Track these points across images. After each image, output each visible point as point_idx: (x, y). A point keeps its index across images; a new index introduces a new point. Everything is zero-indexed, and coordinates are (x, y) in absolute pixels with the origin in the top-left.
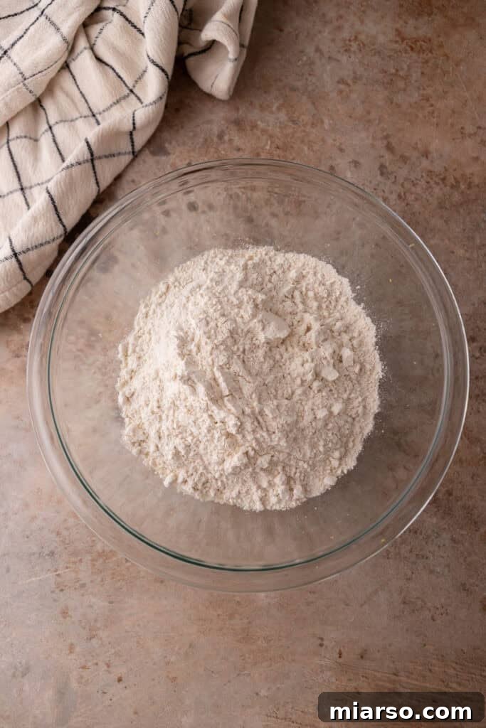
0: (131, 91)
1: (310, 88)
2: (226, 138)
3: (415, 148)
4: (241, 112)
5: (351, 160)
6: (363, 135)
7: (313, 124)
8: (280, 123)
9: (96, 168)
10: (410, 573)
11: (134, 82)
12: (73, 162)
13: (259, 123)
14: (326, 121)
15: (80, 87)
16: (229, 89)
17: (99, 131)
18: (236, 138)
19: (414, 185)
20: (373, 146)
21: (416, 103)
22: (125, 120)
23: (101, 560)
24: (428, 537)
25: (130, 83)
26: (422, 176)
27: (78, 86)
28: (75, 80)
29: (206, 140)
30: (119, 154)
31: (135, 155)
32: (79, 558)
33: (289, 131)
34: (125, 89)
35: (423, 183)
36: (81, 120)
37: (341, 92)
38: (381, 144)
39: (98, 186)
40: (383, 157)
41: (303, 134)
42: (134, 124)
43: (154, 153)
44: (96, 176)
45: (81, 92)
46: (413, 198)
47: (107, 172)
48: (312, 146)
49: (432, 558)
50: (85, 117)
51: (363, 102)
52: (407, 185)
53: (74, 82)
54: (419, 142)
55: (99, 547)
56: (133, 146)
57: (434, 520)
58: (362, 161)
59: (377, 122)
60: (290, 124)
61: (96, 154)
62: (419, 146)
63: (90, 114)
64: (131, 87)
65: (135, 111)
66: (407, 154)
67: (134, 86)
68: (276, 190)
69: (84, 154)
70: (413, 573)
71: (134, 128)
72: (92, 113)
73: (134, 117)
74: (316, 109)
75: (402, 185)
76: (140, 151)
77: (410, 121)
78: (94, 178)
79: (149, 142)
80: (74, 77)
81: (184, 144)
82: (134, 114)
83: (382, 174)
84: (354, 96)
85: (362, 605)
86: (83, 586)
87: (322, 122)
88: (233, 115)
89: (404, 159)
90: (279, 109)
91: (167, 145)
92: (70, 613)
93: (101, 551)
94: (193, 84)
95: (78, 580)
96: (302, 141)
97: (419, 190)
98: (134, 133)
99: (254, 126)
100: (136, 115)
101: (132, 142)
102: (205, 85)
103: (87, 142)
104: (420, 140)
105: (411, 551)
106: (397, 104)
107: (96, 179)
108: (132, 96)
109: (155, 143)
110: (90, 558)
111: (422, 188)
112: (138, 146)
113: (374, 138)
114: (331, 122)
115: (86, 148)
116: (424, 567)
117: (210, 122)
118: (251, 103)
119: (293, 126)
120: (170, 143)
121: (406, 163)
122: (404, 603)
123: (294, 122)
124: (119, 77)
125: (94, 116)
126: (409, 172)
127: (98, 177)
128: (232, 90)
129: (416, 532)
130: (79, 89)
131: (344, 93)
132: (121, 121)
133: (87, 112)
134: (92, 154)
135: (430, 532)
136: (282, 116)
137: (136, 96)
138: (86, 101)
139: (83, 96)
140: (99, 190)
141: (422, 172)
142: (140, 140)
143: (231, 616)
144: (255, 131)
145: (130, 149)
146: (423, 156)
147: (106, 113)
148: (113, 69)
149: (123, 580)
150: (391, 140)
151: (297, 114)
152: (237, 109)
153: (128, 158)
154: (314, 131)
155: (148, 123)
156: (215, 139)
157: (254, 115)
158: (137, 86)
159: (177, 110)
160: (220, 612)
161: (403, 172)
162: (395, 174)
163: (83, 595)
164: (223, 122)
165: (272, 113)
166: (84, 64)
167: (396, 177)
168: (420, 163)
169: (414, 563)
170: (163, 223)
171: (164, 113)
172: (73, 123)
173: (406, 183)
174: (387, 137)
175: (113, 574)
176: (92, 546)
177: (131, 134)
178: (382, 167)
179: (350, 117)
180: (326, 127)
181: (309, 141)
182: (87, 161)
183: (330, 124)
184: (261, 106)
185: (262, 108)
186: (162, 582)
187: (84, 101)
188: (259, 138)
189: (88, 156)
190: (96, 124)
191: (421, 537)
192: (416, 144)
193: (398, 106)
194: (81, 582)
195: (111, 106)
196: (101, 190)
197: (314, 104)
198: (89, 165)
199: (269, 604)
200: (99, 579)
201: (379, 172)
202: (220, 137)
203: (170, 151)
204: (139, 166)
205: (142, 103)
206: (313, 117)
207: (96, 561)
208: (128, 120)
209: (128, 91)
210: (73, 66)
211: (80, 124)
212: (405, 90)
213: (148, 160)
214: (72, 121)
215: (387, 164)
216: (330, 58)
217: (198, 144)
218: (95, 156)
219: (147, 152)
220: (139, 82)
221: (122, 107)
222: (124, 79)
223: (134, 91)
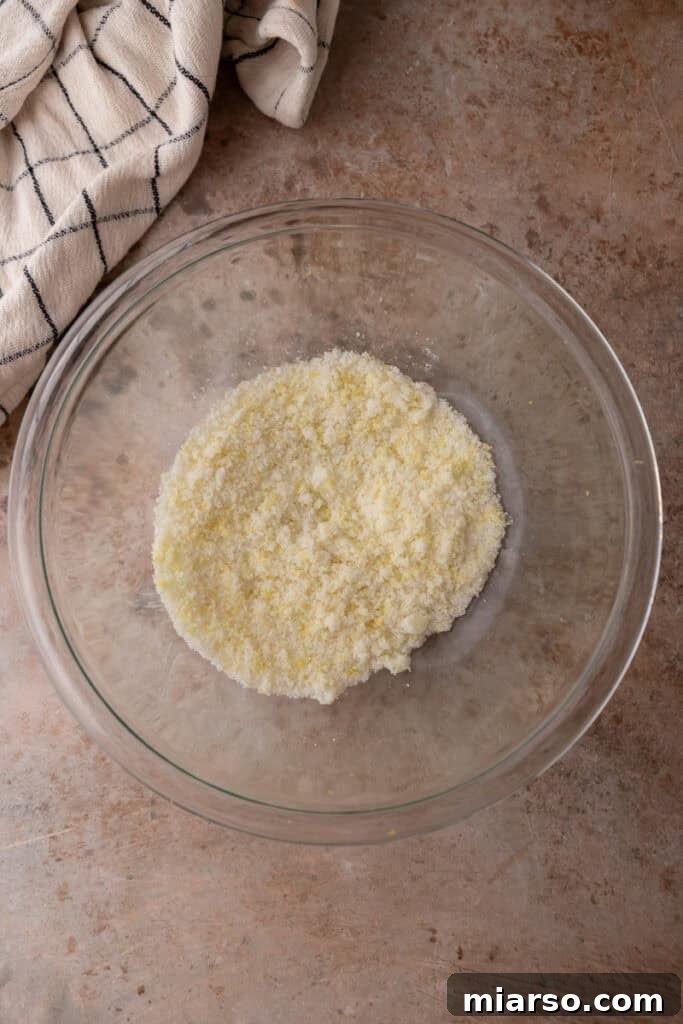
0: (153, 114)
1: (425, 111)
2: (298, 187)
3: (581, 206)
4: (319, 147)
5: (485, 223)
6: (504, 184)
7: (429, 166)
8: (379, 164)
9: (101, 234)
10: (559, 834)
11: (156, 101)
12: (65, 227)
13: (348, 164)
14: (449, 163)
15: (74, 106)
16: (303, 111)
17: (104, 177)
18: (312, 188)
19: (577, 263)
20: (518, 202)
21: (584, 135)
22: (144, 163)
23: (116, 817)
24: (586, 782)
25: (151, 102)
26: (591, 250)
27: (71, 105)
28: (67, 95)
29: (267, 191)
30: (136, 212)
31: (161, 213)
32: (84, 813)
33: (393, 177)
34: (143, 109)
35: (591, 260)
36: (77, 158)
37: (471, 117)
38: (530, 199)
39: (105, 263)
40: (532, 218)
41: (414, 181)
42: (157, 167)
43: (189, 210)
44: (100, 247)
45: (76, 115)
46: (577, 283)
47: (117, 242)
48: (426, 201)
49: (590, 811)
50: (84, 153)
51: (504, 133)
52: (568, 263)
53: (65, 99)
54: (586, 195)
55: (113, 797)
56: (157, 199)
57: (595, 759)
58: (500, 224)
59: (525, 164)
60: (394, 166)
61: (99, 215)
62: (587, 201)
63: (92, 148)
64: (152, 108)
65: (159, 147)
66: (569, 215)
67: (157, 107)
68: (373, 270)
69: (81, 214)
70: (563, 833)
71: (158, 173)
72: (95, 146)
73: (156, 157)
74: (434, 143)
75: (561, 264)
76: (169, 206)
77: (574, 163)
78: (99, 250)
79: (182, 193)
80: (64, 91)
81: (234, 196)
82: (156, 152)
83: (531, 245)
84: (490, 123)
85: (490, 882)
86: (90, 853)
87: (443, 164)
88: (308, 151)
89: (564, 222)
90: (377, 142)
91: (208, 198)
92: (71, 894)
93: (115, 803)
94: (246, 102)
95: (81, 845)
96: (412, 194)
97: (585, 270)
98: (158, 180)
99: (340, 170)
100: (159, 155)
101: (156, 193)
102: (266, 106)
103: (86, 197)
104: (589, 193)
105: (561, 803)
106: (554, 136)
107: (101, 253)
108: (155, 121)
109: (190, 195)
110: (100, 813)
111: (591, 268)
112: (163, 203)
113: (520, 190)
114: (456, 163)
115: (84, 206)
116: (580, 824)
117: (272, 161)
118: (336, 133)
119: (399, 169)
120: (214, 195)
121: (566, 228)
122: (552, 877)
123: (401, 164)
124: (134, 92)
125: (97, 151)
126: (571, 242)
127: (104, 249)
128: (307, 113)
129: (568, 775)
130: (73, 109)
131: (476, 118)
132: (137, 163)
133: (86, 146)
134: (93, 215)
135: (588, 774)
136: (383, 153)
137: (161, 121)
138: (85, 128)
139: (80, 119)
140: (106, 268)
141: (590, 242)
142: (167, 191)
143: (304, 898)
144: (342, 177)
145: (152, 204)
146: (592, 217)
147: (115, 148)
148: (124, 80)
149: (148, 844)
150: (546, 193)
151: (405, 150)
152: (315, 142)
153: (150, 218)
154: (431, 176)
155: (180, 165)
156: (282, 189)
157: (342, 152)
158: (162, 107)
159: (224, 143)
160: (286, 892)
161: (562, 243)
162: (550, 245)
163: (89, 867)
164: (293, 163)
165: (367, 148)
166: (79, 70)
167: (551, 250)
168: (588, 227)
169: (566, 819)
170: (203, 319)
171: (205, 145)
172: (65, 162)
173: (565, 259)
174: (539, 187)
175: (134, 836)
176: (103, 796)
177: (153, 181)
178: (531, 235)
179: (486, 156)
180: (449, 171)
181: (423, 193)
182: (86, 225)
183: (454, 168)
184: (350, 137)
185: (353, 141)
186: (204, 847)
187: (80, 126)
188: (347, 188)
189: (86, 217)
190: (101, 166)
191: (576, 782)
192: (583, 198)
193: (557, 139)
194: (87, 848)
195: (123, 136)
196: (109, 269)
197: (430, 135)
198: (89, 232)
199: (357, 879)
200: (113, 844)
201: (526, 243)
202: (289, 185)
203: (212, 207)
204: (166, 229)
205: (170, 133)
206: (429, 155)
207: (110, 816)
208: (149, 162)
209: (148, 114)
210: (63, 73)
211: (76, 163)
212: (567, 115)
213: (180, 220)
214: (63, 159)
215: (539, 230)
216: (456, 63)
217: (255, 196)
218: (97, 219)
219: (178, 208)
220: (165, 100)
221: (139, 137)
222: (142, 96)
223: (157, 113)
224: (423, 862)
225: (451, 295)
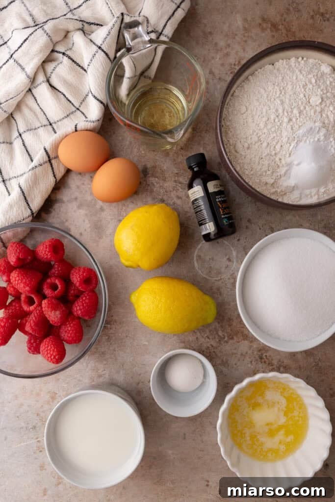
0: (78, 109)
9: (53, 165)
11: (80, 104)
12: (37, 164)
15: (40, 105)
17: (53, 140)
25: (76, 104)
27: (38, 104)
28: (36, 100)
34: (73, 107)
36: (42, 129)
39: (55, 178)
44: (53, 171)
45: (41, 108)
47: (61, 168)
50: (45, 126)
53: (35, 101)
61: (51, 157)
63: (48, 123)
64: (77, 107)
65: (78, 123)
67: (80, 106)
69: (43, 158)
72: (50, 122)
80: (35, 98)
82: (76, 125)
92: (45, 467)
100: (78, 125)
103: (45, 149)
108: (78, 112)
115: (45, 153)
124: (69, 100)
125: (51, 124)
127: (55, 172)
130: (39, 106)
133: (46, 122)
134: (49, 157)
137: (82, 112)
138: (44, 114)
139: (42, 110)
140: (56, 180)
143: (150, 467)
147: (59, 123)
148: (64, 95)
154: (208, 136)
158: (82, 106)
159: (110, 120)
166: (42, 91)
172: (36, 131)
181: (204, 143)
182: (46, 162)
187: (42, 113)
189: (46, 159)
190: (53, 132)
195: (63, 118)
196: (58, 181)
197: (207, 115)
198: (48, 165)
199: (174, 458)
205: (86, 118)
206: (207, 125)
209: (75, 109)
210: (34, 91)
211: (41, 131)
214: (35, 129)
216: (220, 79)
220: (83, 103)
221: (71, 118)
222: (72, 102)
223: (80, 109)
224: (203, 451)
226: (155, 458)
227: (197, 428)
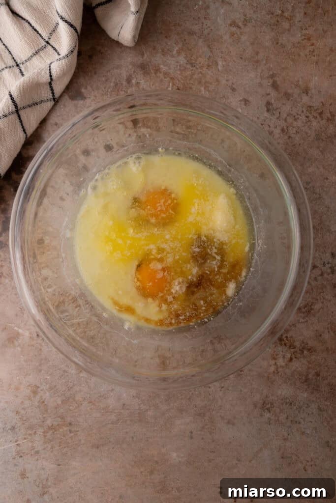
0: (48, 43)
1: (206, 32)
2: (134, 81)
3: (297, 86)
4: (145, 58)
5: (241, 99)
6: (252, 75)
7: (208, 66)
8: (180, 66)
9: (22, 116)
10: (286, 434)
11: (48, 35)
12: (0, 115)
13: (162, 66)
14: (220, 63)
16: (134, 37)
17: (22, 83)
18: (142, 82)
19: (295, 120)
20: (260, 85)
21: (299, 43)
22: (43, 73)
23: (51, 432)
24: (300, 407)
25: (45, 35)
26: (303, 112)
27: (1, 39)
29: (116, 84)
30: (42, 101)
31: (56, 101)
32: (34, 431)
33: (189, 73)
34: (42, 41)
35: (303, 118)
36: (6, 70)
37: (232, 34)
38: (267, 83)
39: (25, 133)
40: (269, 94)
41: (200, 75)
42: (51, 76)
43: (72, 98)
44: (22, 124)
45: (4, 45)
46: (295, 132)
47: (32, 120)
48: (208, 87)
49: (303, 423)
50: (10, 67)
51: (252, 44)
52: (290, 120)
54: (300, 79)
55: (49, 422)
56: (53, 93)
57: (305, 395)
58: (250, 99)
59: (264, 62)
60: (189, 66)
62: (300, 83)
63: (14, 64)
64: (47, 39)
65: (51, 64)
66: (290, 91)
67: (49, 39)
68: (178, 130)
69: (8, 106)
70: (288, 435)
71: (51, 79)
72: (16, 63)
73: (50, 70)
74: (211, 52)
75: (286, 120)
76: (61, 96)
77: (293, 60)
78: (21, 126)
79: (68, 88)
81: (98, 88)
82: (50, 67)
83: (268, 110)
84: (244, 38)
85: (250, 461)
86: (37, 452)
87: (217, 64)
88: (139, 60)
89: (287, 96)
90: (179, 53)
91: (83, 90)
92: (27, 475)
93: (50, 425)
94: (103, 33)
95: (33, 448)
96: (200, 82)
97: (299, 123)
98: (52, 83)
99: (157, 70)
100: (52, 68)
101: (52, 90)
102: (113, 35)
103: (11, 96)
104: (302, 78)
105: (287, 418)
106: (282, 44)
107: (23, 127)
108: (49, 47)
109: (73, 89)
110: (42, 431)
111: (303, 122)
112: (57, 95)
113: (262, 78)
114: (224, 63)
115: (10, 101)
116: (298, 430)
117: (119, 67)
118: (154, 48)
119: (191, 68)
120: (86, 88)
121: (288, 100)
122: (283, 458)
123: (192, 65)
124: (35, 30)
125: (17, 65)
126: (291, 108)
127: (24, 125)
128: (137, 37)
129: (291, 404)
130: (2, 41)
131: (236, 35)
132: (39, 74)
133: (11, 63)
134: (16, 106)
135: (302, 403)
136: (182, 60)
137: (52, 47)
138: (9, 52)
139: (6, 47)
140: (26, 137)
141: (302, 108)
142: (59, 89)
143: (151, 473)
144: (158, 74)
145: (51, 96)
146: (303, 92)
147: (28, 64)
148: (29, 23)
149: (68, 447)
150: (277, 79)
151: (194, 56)
152: (143, 55)
153: (50, 104)
154: (210, 72)
155: (64, 74)
156: (124, 83)
157: (158, 59)
158: (52, 38)
159: (90, 57)
160: (142, 470)
161: (286, 108)
162: (279, 110)
163: (37, 460)
164: (130, 67)
165: (173, 56)
166: (2, 19)
167: (280, 113)
168: (301, 99)
169: (290, 427)
170: (84, 161)
171: (78, 59)
173: (288, 118)
174: (272, 76)
175: (60, 442)
176: (43, 422)
177: (50, 84)
178: (268, 104)
179: (241, 58)
180: (220, 68)
181: (206, 82)
182: (13, 113)
183: (223, 66)
184: (163, 51)
185: (164, 53)
186: (98, 447)
188: (161, 81)
189: (12, 108)
190: (20, 75)
191: (295, 408)
192: (299, 81)
193: (283, 46)
194: (36, 450)
195: (32, 56)
196: (29, 136)
197: (209, 46)
198: (14, 117)
199: (180, 462)
200: (50, 447)
201: (266, 109)
202: (129, 81)
203: (85, 95)
204: (61, 110)
205: (58, 54)
206: (208, 59)
207: (47, 432)
208: (46, 73)
209: (45, 43)
211: (6, 74)
212: (289, 30)
213: (68, 105)
215: (273, 101)
217: (109, 88)
218: (19, 107)
219: (66, 97)
220: (54, 34)
221: (41, 56)
222: (40, 32)
223: (50, 42)
224: (214, 452)
225: (223, 141)
226: (157, 462)
227: (206, 425)
